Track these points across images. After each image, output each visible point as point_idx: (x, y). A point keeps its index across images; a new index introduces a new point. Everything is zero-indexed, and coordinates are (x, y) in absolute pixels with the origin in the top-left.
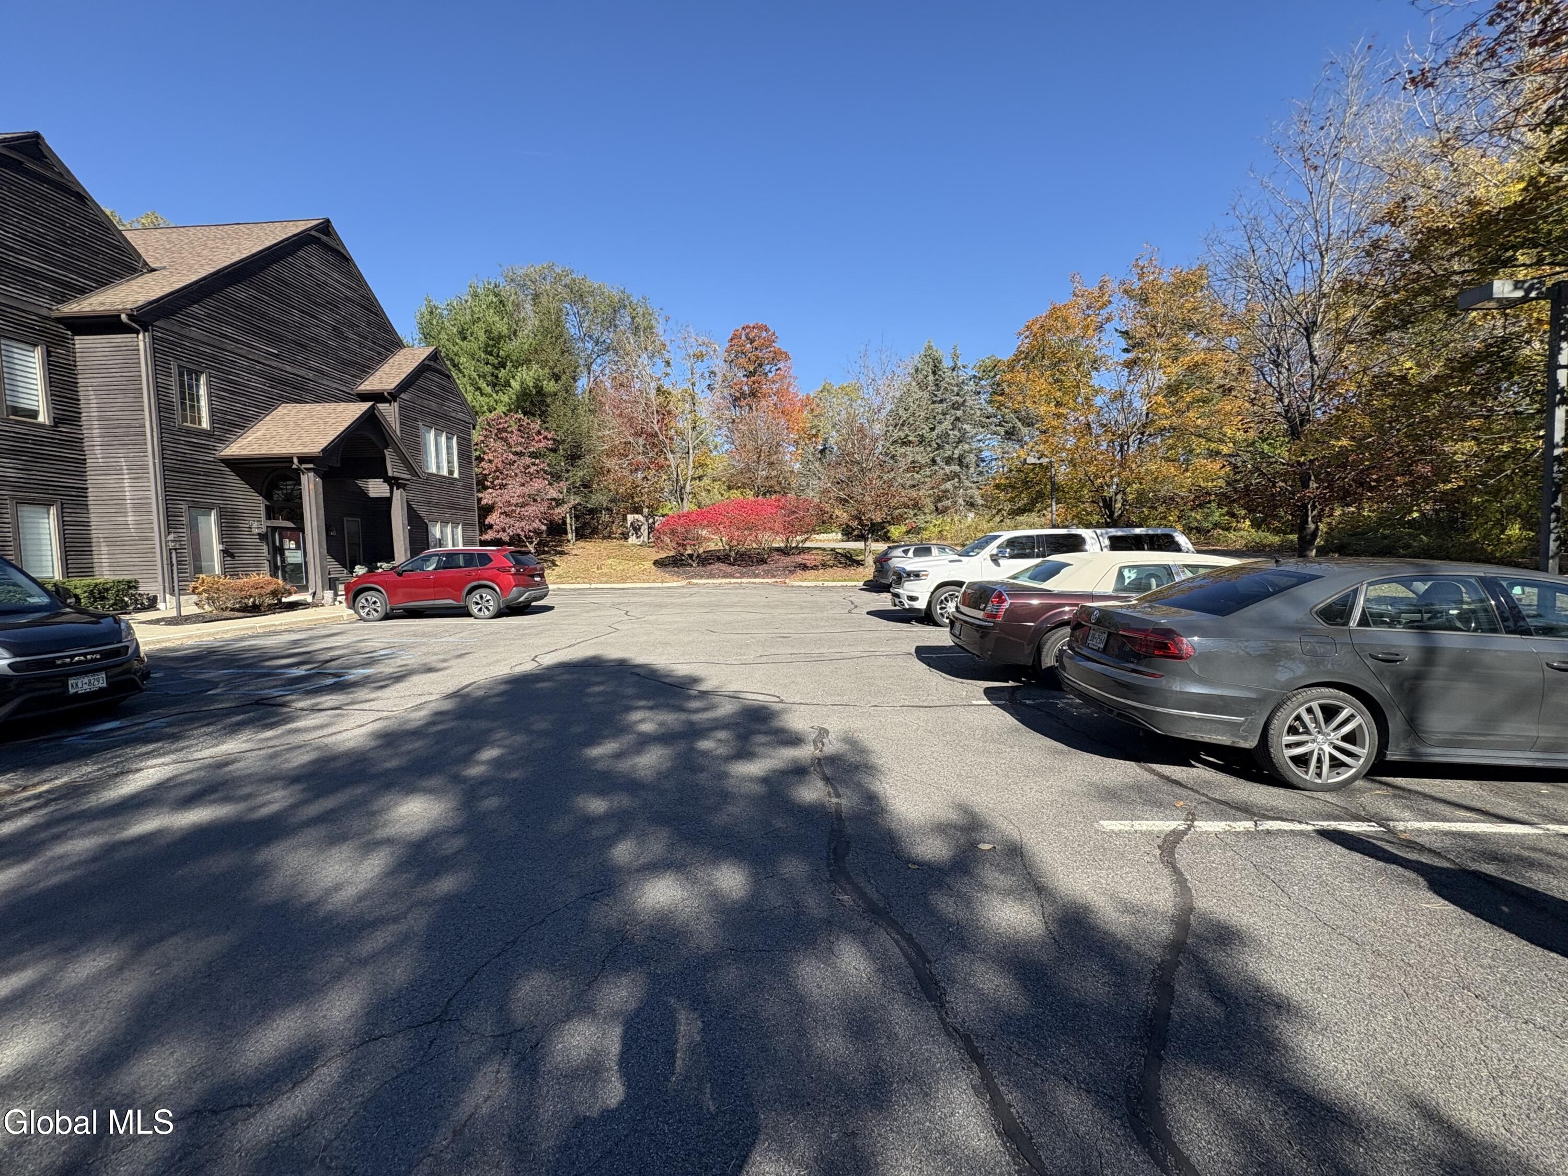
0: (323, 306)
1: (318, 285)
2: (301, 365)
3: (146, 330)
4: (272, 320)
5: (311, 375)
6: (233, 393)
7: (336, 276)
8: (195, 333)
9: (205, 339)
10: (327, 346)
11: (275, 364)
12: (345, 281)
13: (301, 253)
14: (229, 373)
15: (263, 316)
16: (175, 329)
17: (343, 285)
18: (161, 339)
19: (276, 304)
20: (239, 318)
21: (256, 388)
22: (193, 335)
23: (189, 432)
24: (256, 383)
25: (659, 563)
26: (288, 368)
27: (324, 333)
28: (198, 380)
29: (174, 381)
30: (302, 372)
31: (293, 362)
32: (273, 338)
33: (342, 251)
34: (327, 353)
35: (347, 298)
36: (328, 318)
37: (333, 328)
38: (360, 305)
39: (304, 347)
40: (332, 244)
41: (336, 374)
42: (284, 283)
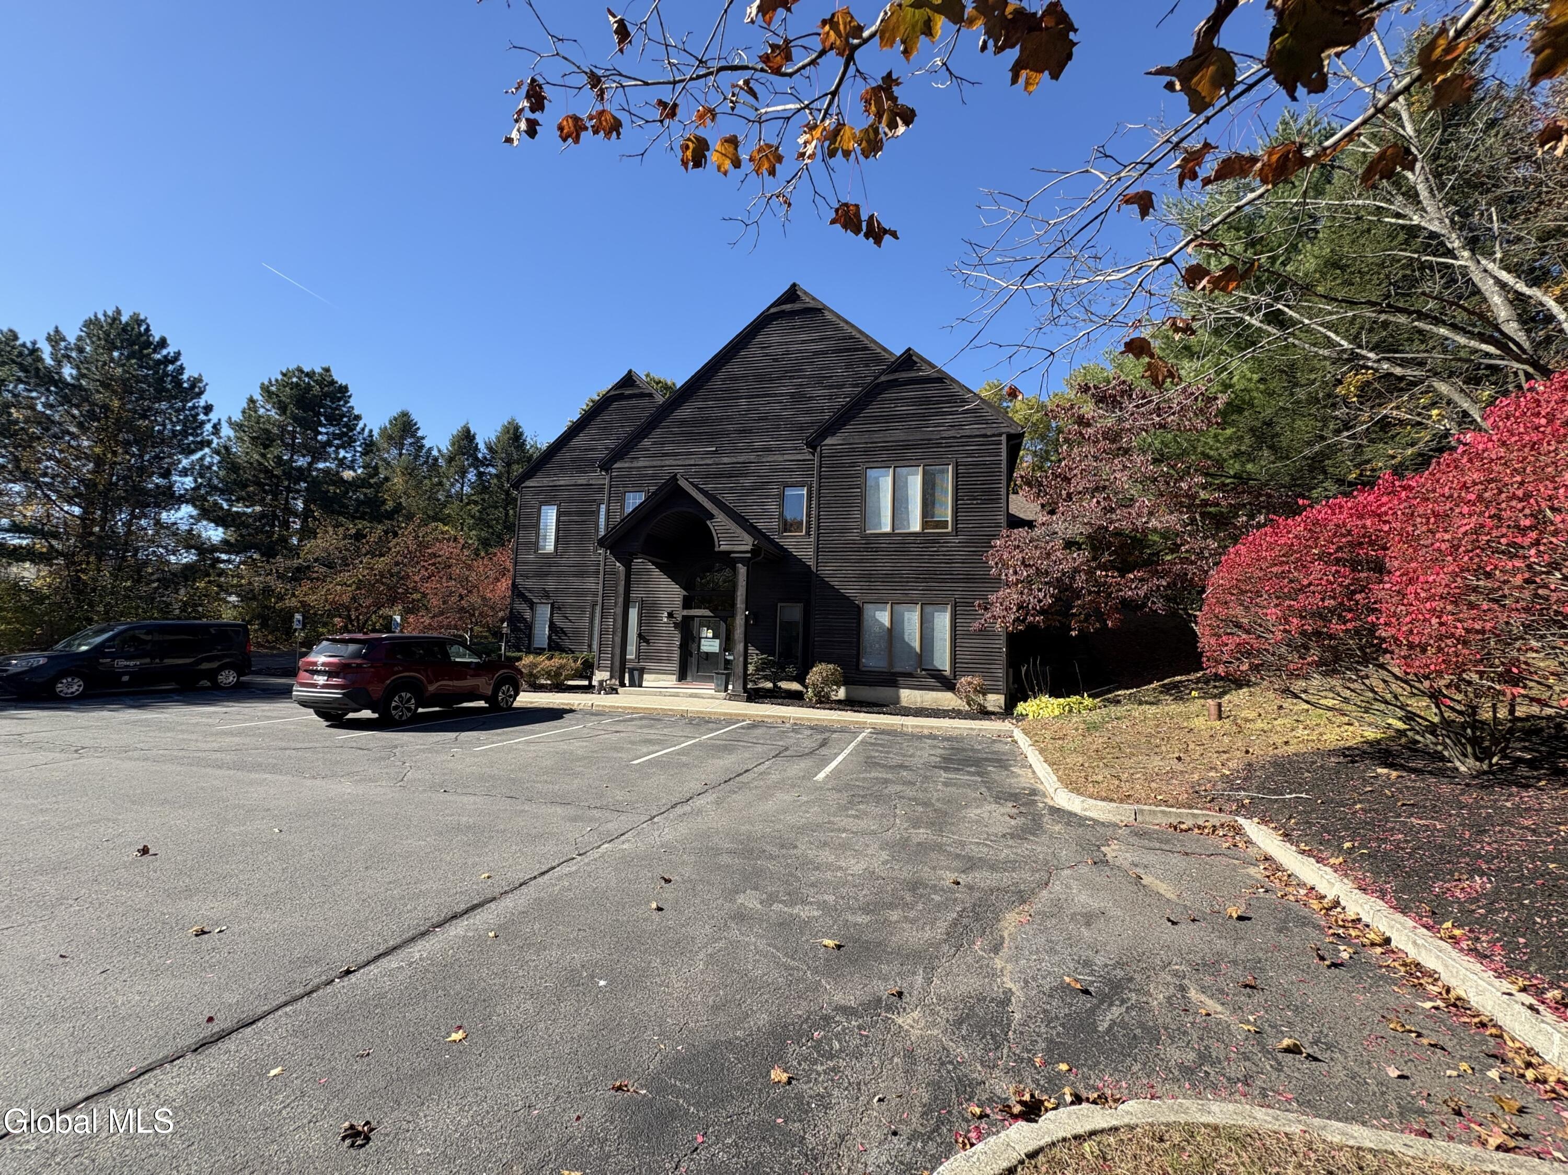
0: (779, 378)
1: (775, 360)
2: (741, 451)
3: (609, 474)
4: (716, 420)
5: (752, 457)
7: (804, 337)
8: (640, 462)
9: (648, 464)
10: (779, 417)
11: (711, 461)
12: (816, 335)
15: (705, 421)
16: (627, 465)
17: (812, 341)
19: (722, 403)
20: (681, 433)
26: (726, 460)
27: (777, 406)
29: (621, 505)
30: (741, 459)
31: (736, 451)
32: (712, 437)
33: (812, 304)
34: (778, 427)
35: (816, 353)
36: (786, 389)
37: (792, 395)
38: (834, 352)
39: (750, 431)
40: (797, 306)
41: (789, 444)
42: (734, 379)
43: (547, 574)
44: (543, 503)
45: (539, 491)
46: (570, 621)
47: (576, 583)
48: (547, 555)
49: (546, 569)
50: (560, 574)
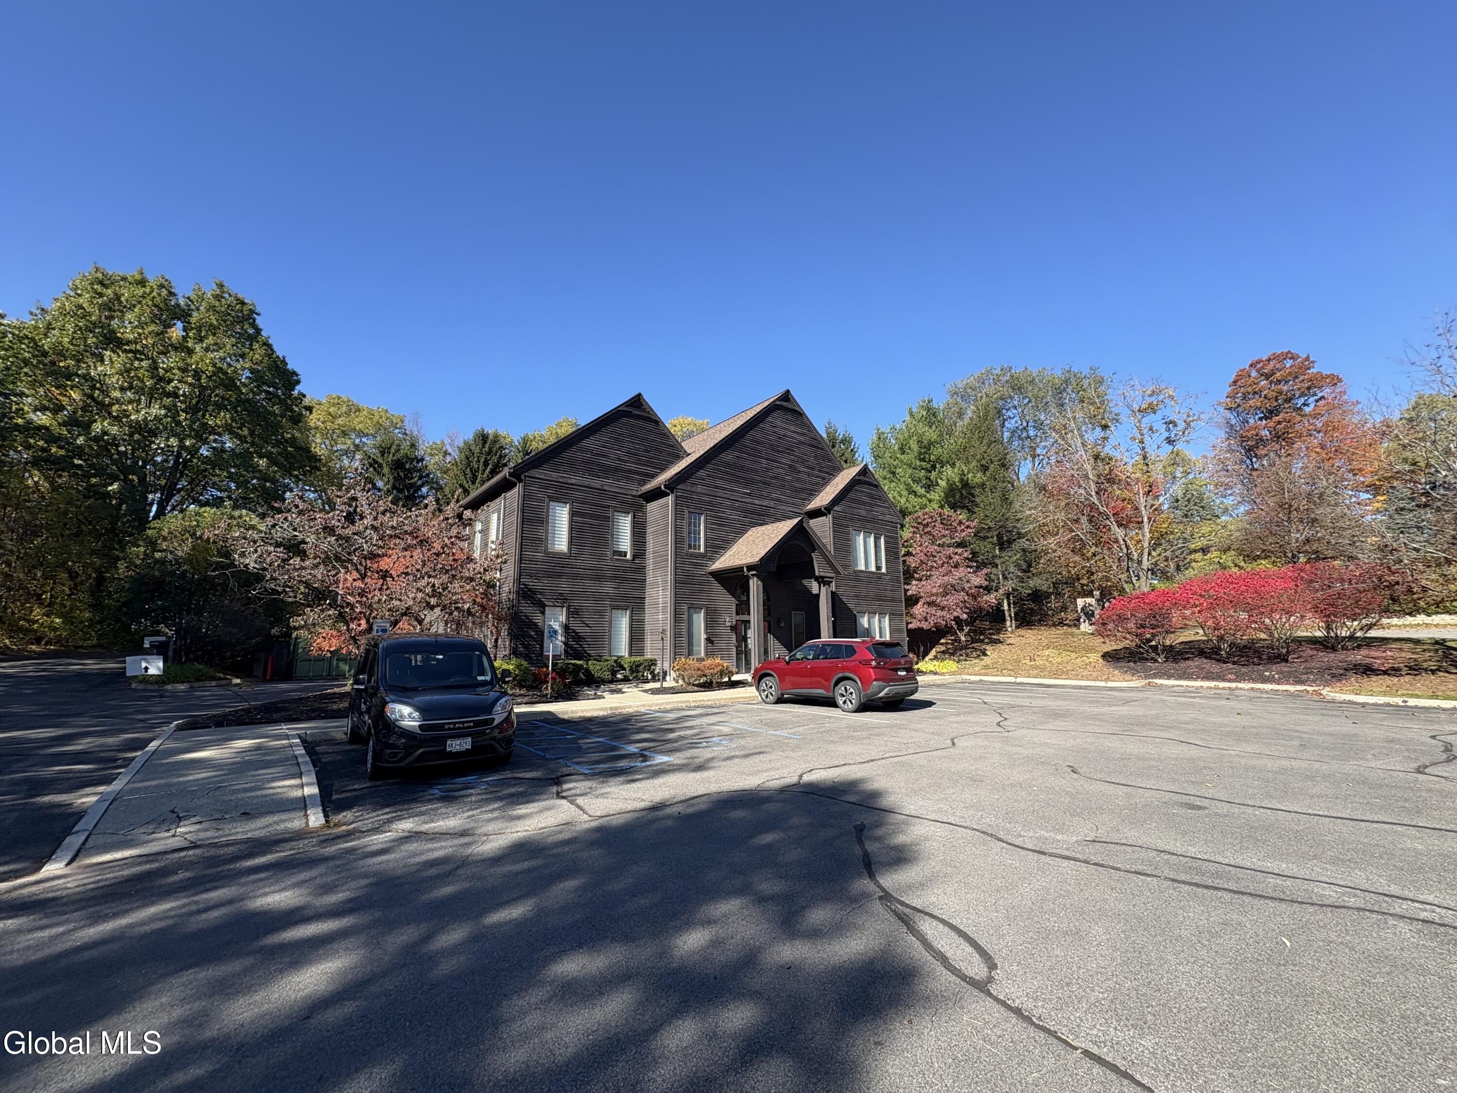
0: (782, 452)
1: (779, 438)
2: (766, 498)
3: (673, 492)
4: (748, 469)
5: (772, 504)
6: (720, 525)
7: (793, 428)
8: (699, 489)
9: (705, 492)
10: (784, 480)
11: (748, 500)
12: (799, 430)
13: (769, 419)
14: (719, 512)
15: (742, 467)
16: (689, 488)
17: (797, 433)
18: (681, 497)
19: (751, 458)
20: (726, 473)
21: (734, 520)
22: (698, 490)
23: (692, 555)
24: (735, 516)
25: (1110, 657)
26: (756, 502)
28: (700, 520)
29: (685, 523)
30: (766, 503)
31: (761, 497)
32: (748, 482)
33: (798, 409)
34: (784, 486)
35: (801, 442)
36: (786, 460)
37: (790, 467)
38: (810, 445)
39: (768, 484)
40: (790, 406)
41: (790, 500)
42: (758, 442)
43: (560, 576)
44: (552, 499)
45: (546, 485)
46: (587, 626)
47: (591, 586)
48: (559, 556)
49: (558, 569)
50: (576, 576)
